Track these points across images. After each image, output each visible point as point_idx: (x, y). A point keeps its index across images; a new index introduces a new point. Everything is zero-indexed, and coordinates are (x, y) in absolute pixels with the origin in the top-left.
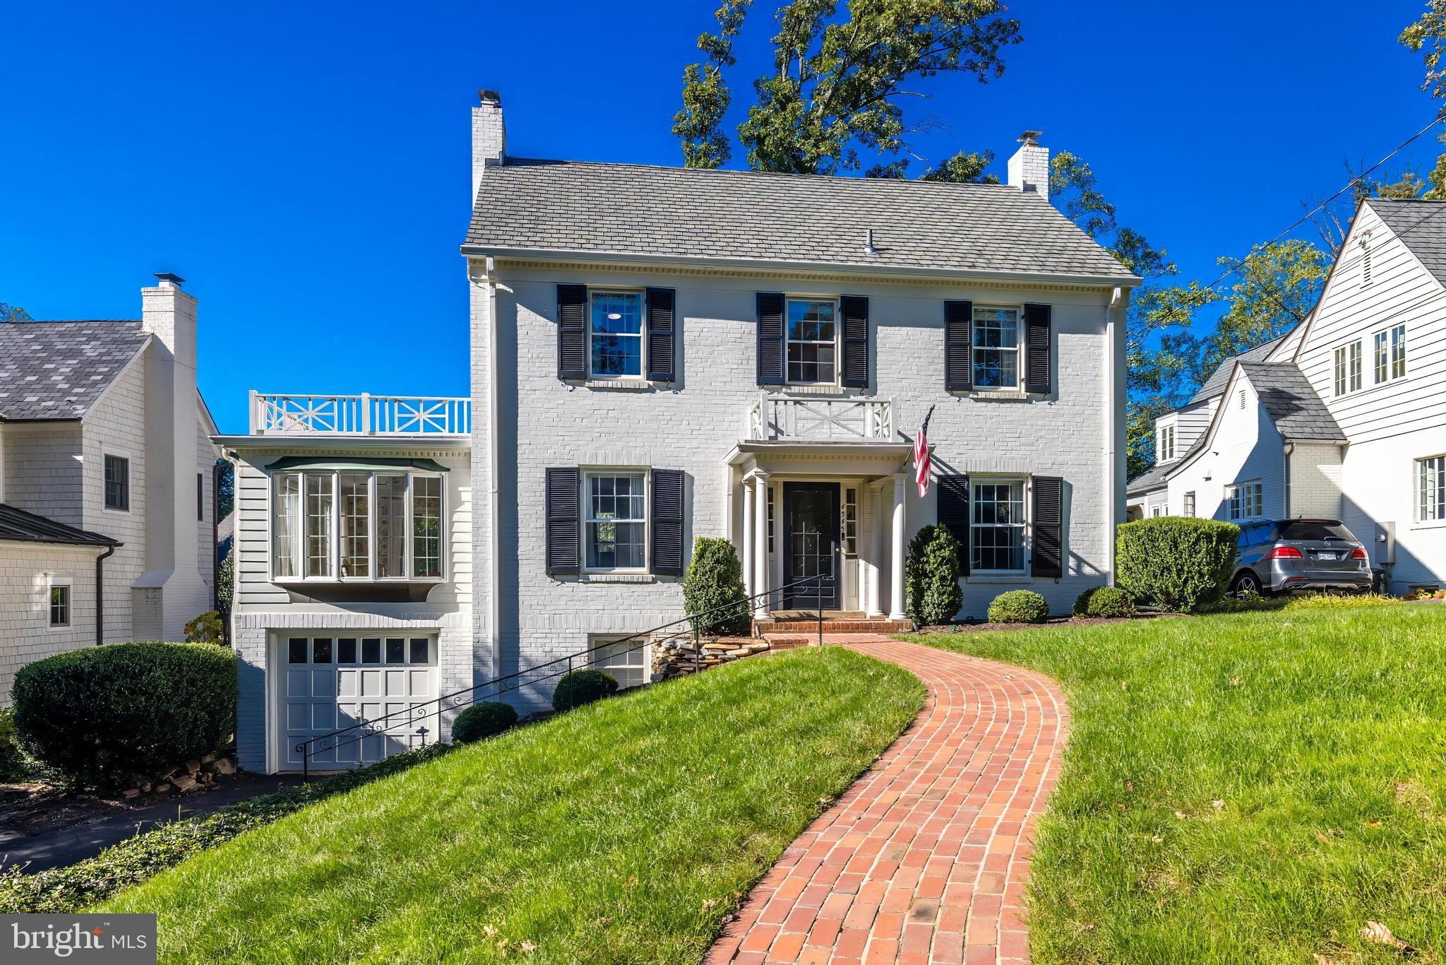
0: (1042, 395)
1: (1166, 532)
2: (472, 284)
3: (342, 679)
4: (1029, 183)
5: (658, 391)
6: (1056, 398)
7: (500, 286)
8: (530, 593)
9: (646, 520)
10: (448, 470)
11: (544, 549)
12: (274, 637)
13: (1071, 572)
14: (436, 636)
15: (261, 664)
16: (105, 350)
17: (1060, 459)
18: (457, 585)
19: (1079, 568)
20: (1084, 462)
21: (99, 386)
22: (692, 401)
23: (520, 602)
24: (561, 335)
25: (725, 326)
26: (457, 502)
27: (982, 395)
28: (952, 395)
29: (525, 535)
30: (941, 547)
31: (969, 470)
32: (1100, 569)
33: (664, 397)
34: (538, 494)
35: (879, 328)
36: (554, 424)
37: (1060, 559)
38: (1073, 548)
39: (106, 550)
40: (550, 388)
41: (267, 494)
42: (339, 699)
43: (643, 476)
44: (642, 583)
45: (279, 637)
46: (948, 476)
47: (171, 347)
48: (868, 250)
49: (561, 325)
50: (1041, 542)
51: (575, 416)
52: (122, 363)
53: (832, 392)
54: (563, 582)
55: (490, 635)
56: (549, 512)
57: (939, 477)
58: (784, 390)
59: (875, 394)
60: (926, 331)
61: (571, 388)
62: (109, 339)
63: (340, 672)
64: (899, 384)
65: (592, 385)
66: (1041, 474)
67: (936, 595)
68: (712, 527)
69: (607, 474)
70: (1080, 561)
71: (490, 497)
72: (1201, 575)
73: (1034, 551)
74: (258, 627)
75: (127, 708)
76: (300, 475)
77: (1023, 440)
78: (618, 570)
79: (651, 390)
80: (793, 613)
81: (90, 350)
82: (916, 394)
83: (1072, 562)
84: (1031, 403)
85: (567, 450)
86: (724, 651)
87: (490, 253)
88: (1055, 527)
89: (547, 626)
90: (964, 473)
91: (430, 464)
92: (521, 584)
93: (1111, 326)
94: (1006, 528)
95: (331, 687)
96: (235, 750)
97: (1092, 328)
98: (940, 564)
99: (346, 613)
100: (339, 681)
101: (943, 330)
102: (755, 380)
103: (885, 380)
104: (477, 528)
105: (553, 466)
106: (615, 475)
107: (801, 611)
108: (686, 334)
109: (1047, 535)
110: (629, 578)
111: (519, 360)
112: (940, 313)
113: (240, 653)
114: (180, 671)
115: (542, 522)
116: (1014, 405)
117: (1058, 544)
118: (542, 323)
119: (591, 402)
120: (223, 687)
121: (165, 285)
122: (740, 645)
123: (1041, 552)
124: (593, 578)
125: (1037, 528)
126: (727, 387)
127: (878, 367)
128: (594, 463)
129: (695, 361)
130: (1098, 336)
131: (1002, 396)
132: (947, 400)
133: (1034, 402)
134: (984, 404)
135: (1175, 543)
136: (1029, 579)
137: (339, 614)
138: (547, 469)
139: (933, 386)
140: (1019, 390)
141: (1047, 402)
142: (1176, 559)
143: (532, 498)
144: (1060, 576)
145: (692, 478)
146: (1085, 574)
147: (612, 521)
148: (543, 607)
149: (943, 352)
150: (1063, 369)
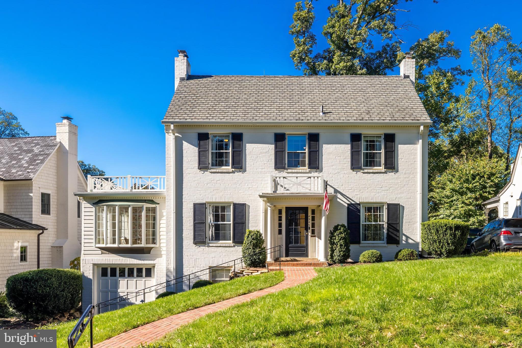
0: (391, 170)
1: (434, 226)
2: (166, 134)
3: (120, 283)
4: (406, 74)
5: (236, 173)
6: (397, 171)
7: (177, 134)
8: (187, 251)
9: (231, 222)
10: (159, 204)
11: (192, 234)
12: (96, 267)
13: (404, 242)
14: (154, 267)
15: (91, 277)
16: (42, 150)
17: (399, 196)
18: (162, 248)
19: (407, 240)
21: (39, 165)
22: (249, 176)
23: (184, 254)
24: (199, 152)
25: (262, 146)
26: (161, 216)
27: (366, 171)
28: (353, 171)
29: (186, 228)
30: (341, 233)
31: (360, 201)
32: (416, 241)
33: (238, 175)
34: (191, 213)
35: (324, 145)
36: (196, 186)
37: (399, 237)
38: (404, 232)
39: (41, 231)
40: (195, 173)
41: (93, 214)
42: (119, 291)
43: (230, 205)
44: (229, 247)
45: (98, 267)
46: (352, 204)
47: (67, 147)
48: (321, 114)
49: (199, 148)
50: (390, 230)
51: (204, 183)
52: (48, 155)
53: (304, 171)
54: (200, 247)
55: (172, 266)
56: (195, 220)
57: (348, 204)
58: (285, 171)
59: (322, 172)
60: (343, 146)
61: (203, 172)
62: (43, 145)
63: (119, 280)
64: (332, 167)
65: (211, 171)
66: (391, 202)
67: (338, 252)
68: (256, 225)
69: (217, 205)
70: (407, 237)
71: (172, 214)
72: (448, 244)
73: (388, 234)
74: (90, 263)
75: (43, 292)
76: (105, 207)
77: (383, 189)
78: (221, 242)
79: (233, 172)
80: (288, 259)
81: (36, 150)
82: (339, 171)
83: (404, 238)
84: (387, 173)
85: (201, 196)
86: (252, 273)
87: (172, 123)
88: (397, 224)
89: (193, 264)
90: (358, 202)
91: (152, 202)
92: (184, 248)
93: (421, 141)
94: (377, 224)
95: (116, 286)
96: (81, 309)
97: (413, 142)
98: (340, 239)
99: (121, 258)
100: (119, 284)
101: (350, 145)
102: (274, 167)
103: (326, 166)
104: (168, 226)
105: (196, 202)
106: (220, 205)
107: (292, 258)
108: (247, 150)
109: (393, 227)
110: (224, 245)
111: (184, 162)
112: (348, 138)
113: (83, 273)
114: (61, 279)
115: (192, 223)
116: (379, 175)
117: (398, 231)
118: (192, 148)
119: (210, 178)
120: (76, 285)
121: (65, 121)
122: (258, 271)
123: (390, 233)
124: (211, 245)
125: (389, 224)
126: (263, 170)
127: (323, 161)
128: (211, 201)
129: (251, 160)
130: (415, 145)
131: (374, 171)
132: (351, 173)
133: (388, 173)
134: (367, 174)
135: (437, 231)
136: (386, 245)
137: (119, 258)
138: (194, 203)
139: (346, 168)
140: (382, 168)
141: (394, 173)
142: (438, 237)
143: (188, 215)
144: (399, 244)
145: (249, 206)
146: (409, 243)
147: (219, 223)
148: (192, 256)
149: (350, 154)
150: (401, 159)
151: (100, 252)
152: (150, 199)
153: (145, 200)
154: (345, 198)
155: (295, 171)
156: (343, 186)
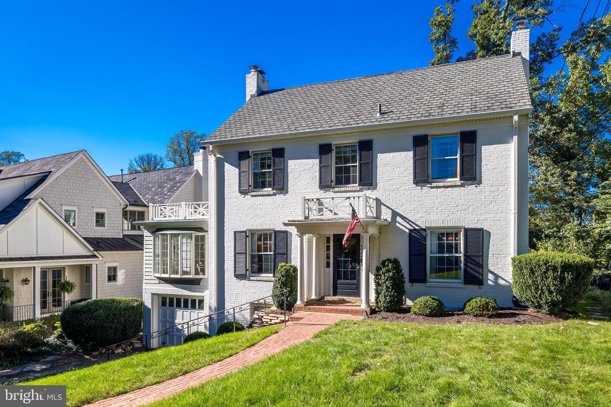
0: (470, 182)
2: (209, 156)
3: (177, 314)
4: (518, 51)
5: (277, 195)
6: (480, 183)
7: (218, 156)
8: (229, 284)
9: (272, 253)
10: (207, 232)
11: (233, 266)
13: (490, 283)
14: (204, 299)
15: (150, 306)
16: (182, 177)
17: (483, 217)
18: (208, 279)
19: (495, 280)
20: (498, 219)
21: (174, 191)
22: (291, 198)
23: (225, 288)
24: (240, 173)
25: (305, 162)
28: (417, 185)
29: (227, 259)
30: (388, 271)
31: (427, 226)
32: (507, 280)
33: (280, 197)
34: (231, 242)
35: (378, 155)
36: (238, 212)
37: (482, 275)
38: (491, 268)
40: (236, 197)
41: (152, 243)
42: (176, 322)
43: (272, 233)
44: (270, 281)
45: (155, 296)
46: (415, 230)
47: (201, 174)
48: (378, 115)
49: (240, 169)
50: (469, 264)
51: (245, 208)
52: (184, 182)
53: (354, 189)
54: (241, 280)
55: (214, 301)
56: (235, 250)
57: (410, 230)
58: (331, 190)
59: (375, 189)
60: (403, 154)
61: (244, 196)
62: (184, 173)
63: (176, 311)
64: (388, 183)
65: (251, 194)
66: (469, 227)
69: (259, 233)
70: (497, 277)
71: (214, 244)
73: (465, 270)
74: (149, 292)
76: (160, 235)
77: (459, 208)
78: (263, 275)
79: (274, 195)
80: (336, 298)
81: (178, 178)
82: (398, 187)
83: (491, 277)
84: (464, 187)
85: (242, 223)
87: (211, 143)
88: (479, 257)
89: (235, 299)
90: (424, 228)
91: (201, 229)
92: (225, 281)
93: (515, 138)
94: (452, 257)
96: (143, 338)
97: (503, 140)
98: (387, 280)
99: (175, 288)
101: (412, 152)
102: (318, 187)
103: (381, 181)
105: (237, 230)
106: (262, 232)
107: (340, 297)
108: (289, 168)
109: (474, 261)
110: (265, 279)
111: (225, 186)
112: (410, 142)
113: (144, 302)
115: (233, 254)
116: (454, 189)
117: (481, 267)
118: (233, 170)
119: (251, 202)
123: (469, 269)
124: (251, 278)
125: (466, 256)
126: (306, 191)
127: (378, 175)
128: (252, 228)
129: (293, 180)
130: (508, 144)
131: (446, 184)
132: (415, 188)
133: (466, 186)
134: (435, 189)
135: (532, 272)
136: (462, 285)
137: (172, 289)
138: (234, 232)
139: (407, 182)
140: (457, 180)
141: (475, 185)
142: (533, 281)
143: (229, 244)
144: (482, 284)
145: (291, 234)
146: (499, 284)
147: (261, 253)
148: (233, 290)
149: (412, 163)
150: (485, 166)
151: (157, 282)
152: (200, 226)
153: (196, 228)
154: (406, 221)
155: (343, 190)
156: (404, 206)
